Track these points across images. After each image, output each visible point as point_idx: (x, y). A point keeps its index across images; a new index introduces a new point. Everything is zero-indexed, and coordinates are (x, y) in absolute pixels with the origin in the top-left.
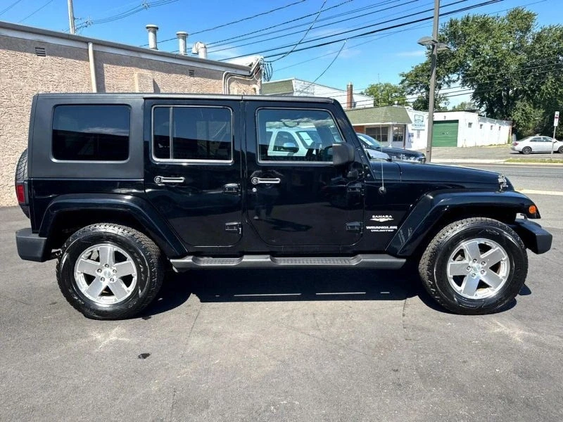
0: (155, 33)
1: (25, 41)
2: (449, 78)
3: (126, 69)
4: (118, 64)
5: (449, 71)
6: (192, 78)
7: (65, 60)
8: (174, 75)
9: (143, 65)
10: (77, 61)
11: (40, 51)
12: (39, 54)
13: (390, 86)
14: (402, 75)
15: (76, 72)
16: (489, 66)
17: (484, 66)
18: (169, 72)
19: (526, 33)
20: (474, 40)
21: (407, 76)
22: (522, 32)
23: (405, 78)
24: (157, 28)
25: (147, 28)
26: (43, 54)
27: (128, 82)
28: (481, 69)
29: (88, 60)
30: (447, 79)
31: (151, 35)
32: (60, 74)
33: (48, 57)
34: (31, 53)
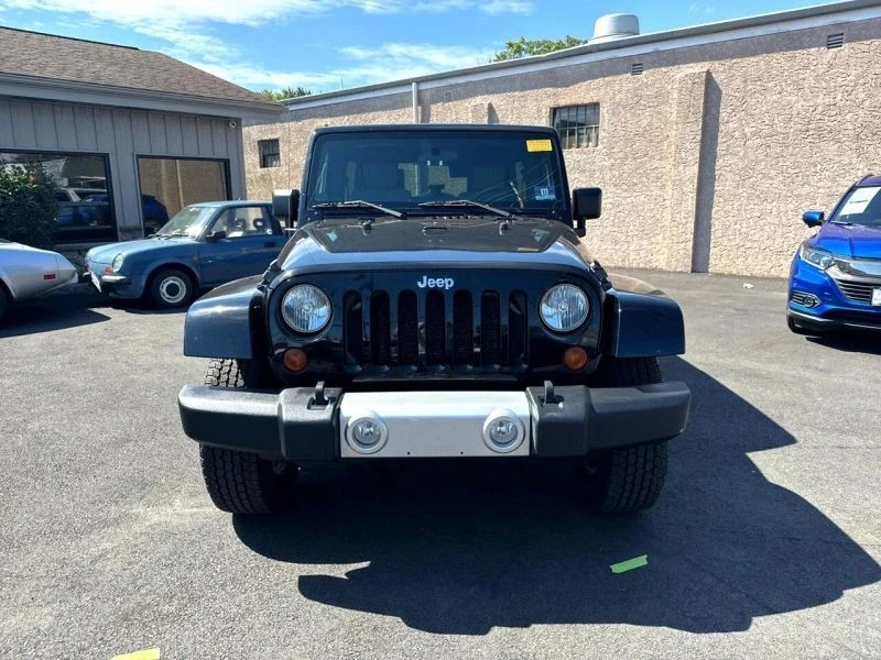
1: (811, 31)
11: (834, 40)
26: (839, 44)
32: (860, 70)
33: (846, 46)
34: (819, 46)
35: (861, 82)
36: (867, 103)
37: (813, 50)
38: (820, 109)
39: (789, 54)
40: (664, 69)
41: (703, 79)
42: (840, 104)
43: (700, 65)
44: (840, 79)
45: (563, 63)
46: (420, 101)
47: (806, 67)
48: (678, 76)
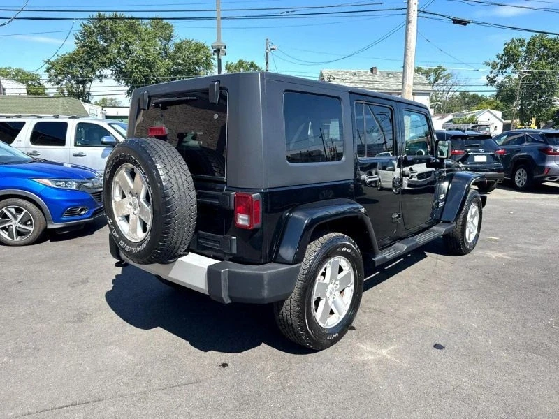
2: (100, 72)
5: (103, 65)
13: (23, 73)
14: (48, 62)
16: (143, 66)
17: (138, 66)
19: (169, 41)
20: (126, 39)
21: (53, 65)
22: (166, 40)
23: (50, 66)
28: (136, 68)
30: (98, 73)
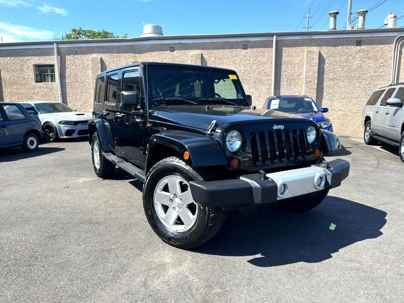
0: (335, 17)
1: (237, 42)
3: (299, 49)
4: (293, 47)
6: (359, 47)
7: (258, 49)
8: (340, 47)
9: (313, 44)
10: (266, 49)
11: (245, 47)
12: (244, 49)
15: (265, 56)
18: (336, 45)
24: (338, 13)
25: (330, 14)
26: (247, 48)
27: (299, 58)
29: (272, 47)
31: (332, 19)
32: (254, 59)
33: (249, 49)
34: (240, 49)
35: (255, 63)
36: (257, 71)
37: (238, 50)
38: (242, 72)
39: (230, 50)
40: (184, 51)
41: (200, 56)
42: (248, 70)
43: (198, 51)
44: (248, 61)
45: (138, 43)
46: (59, 53)
47: (236, 56)
48: (190, 54)
